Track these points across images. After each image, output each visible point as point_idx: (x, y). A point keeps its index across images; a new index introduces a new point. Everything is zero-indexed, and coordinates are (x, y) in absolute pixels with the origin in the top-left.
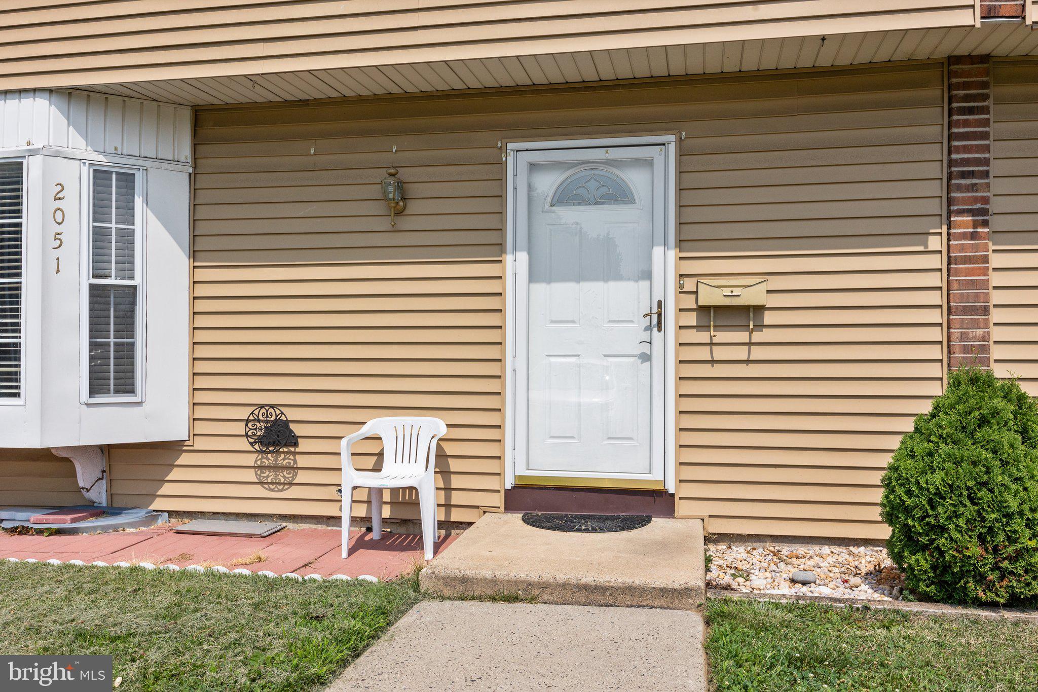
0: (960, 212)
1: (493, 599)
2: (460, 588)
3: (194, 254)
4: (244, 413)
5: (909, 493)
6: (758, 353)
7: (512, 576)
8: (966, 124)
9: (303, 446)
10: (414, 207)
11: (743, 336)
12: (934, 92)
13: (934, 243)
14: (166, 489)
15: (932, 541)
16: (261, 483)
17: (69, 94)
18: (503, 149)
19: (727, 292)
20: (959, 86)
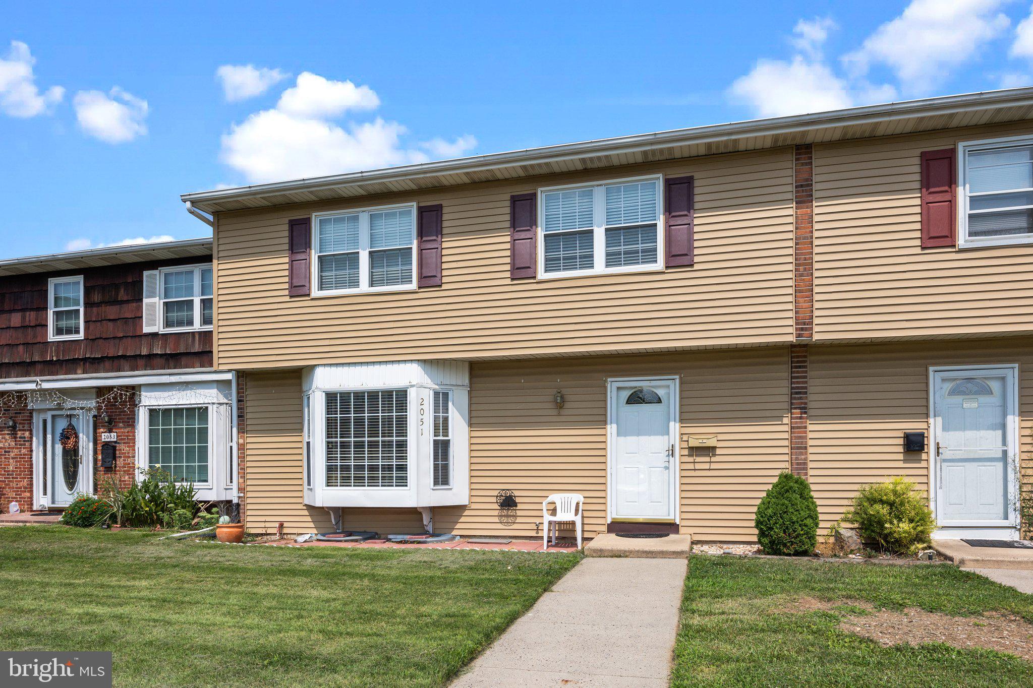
0: (795, 408)
1: (612, 557)
2: (599, 553)
3: (470, 425)
4: (496, 493)
6: (713, 466)
7: (619, 548)
8: (798, 372)
9: (519, 506)
10: (567, 405)
11: (707, 459)
12: (785, 359)
13: (786, 420)
14: (458, 526)
16: (501, 523)
17: (425, 362)
18: (606, 381)
19: (701, 441)
20: (794, 357)
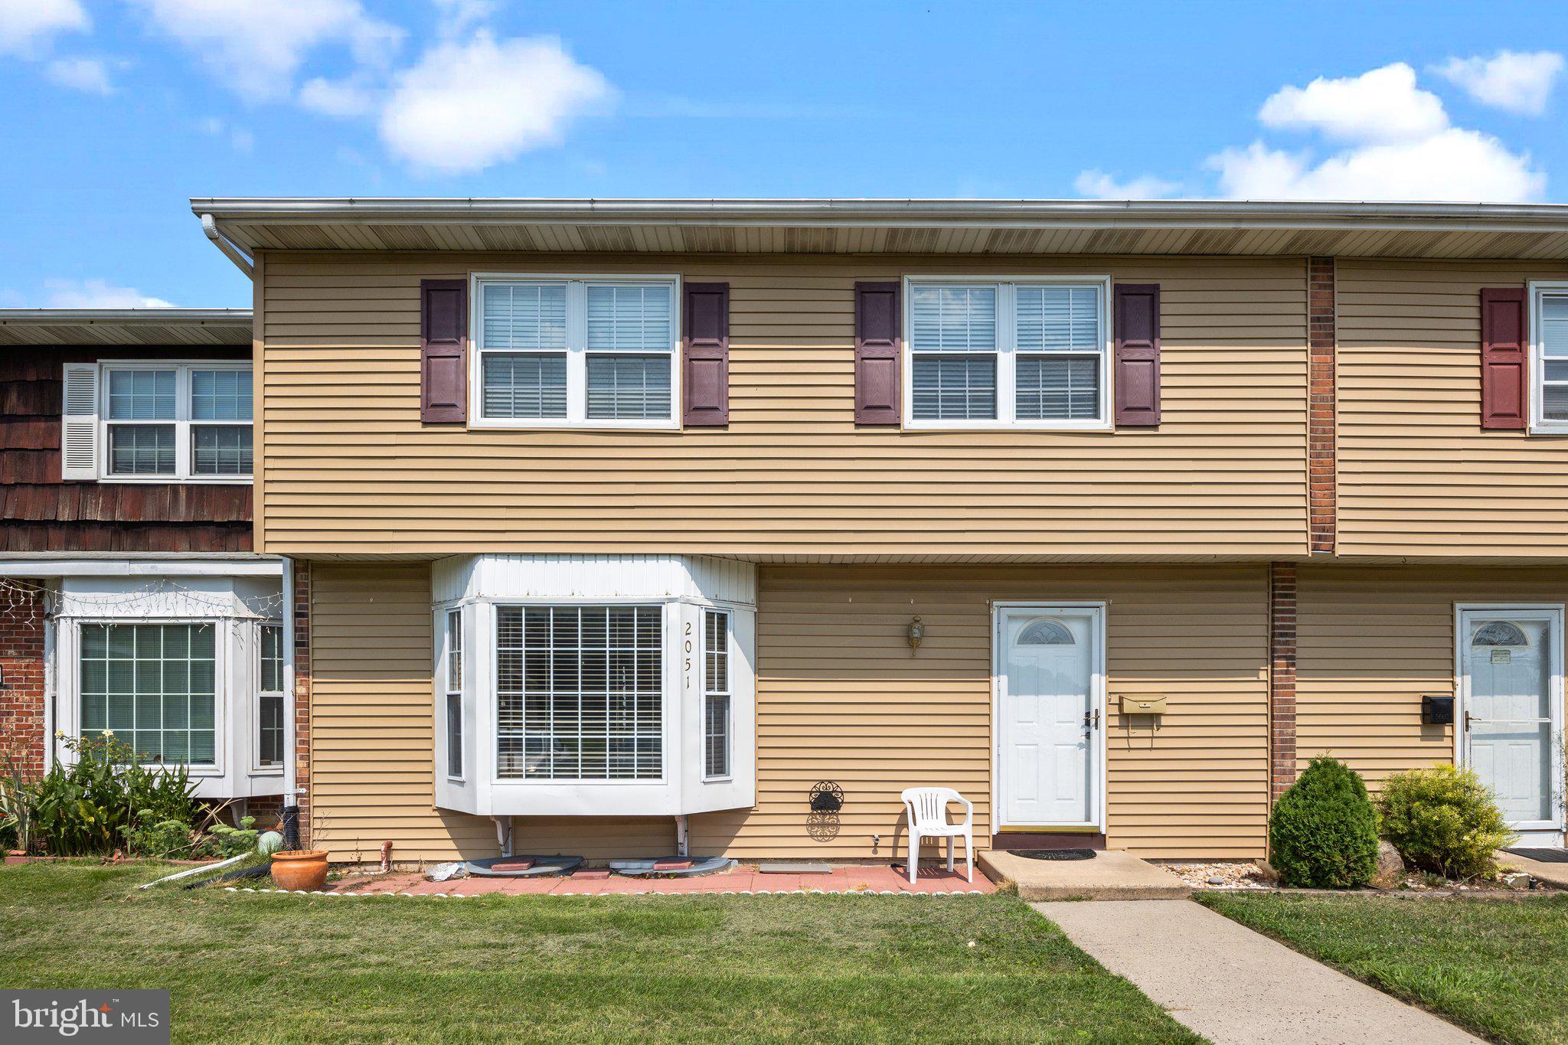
0: (1279, 658)
3: (758, 670)
4: (809, 787)
5: (1297, 828)
6: (1157, 743)
8: (1283, 604)
9: (844, 809)
10: (926, 642)
11: (1147, 733)
12: (1264, 583)
13: (1263, 676)
14: (735, 843)
15: (1311, 854)
16: (812, 836)
17: (690, 558)
18: (990, 606)
19: (1142, 704)
20: (1278, 581)
